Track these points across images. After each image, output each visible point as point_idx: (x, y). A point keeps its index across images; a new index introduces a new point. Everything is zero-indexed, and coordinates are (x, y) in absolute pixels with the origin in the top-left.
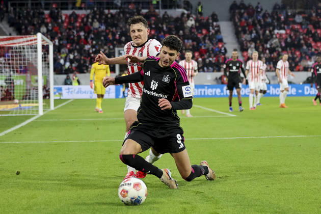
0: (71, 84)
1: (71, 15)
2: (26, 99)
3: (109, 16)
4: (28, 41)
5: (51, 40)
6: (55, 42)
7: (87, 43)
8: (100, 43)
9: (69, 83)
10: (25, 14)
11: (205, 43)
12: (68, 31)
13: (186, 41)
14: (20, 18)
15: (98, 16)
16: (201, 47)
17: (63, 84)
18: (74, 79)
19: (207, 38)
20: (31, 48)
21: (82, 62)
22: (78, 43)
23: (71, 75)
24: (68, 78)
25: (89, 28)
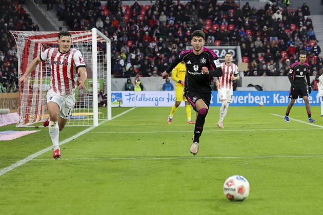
0: (133, 89)
1: (133, 7)
2: (78, 107)
3: (180, 7)
4: (80, 38)
5: (109, 37)
6: (114, 38)
7: (152, 40)
8: (168, 40)
9: (130, 88)
10: (78, 5)
11: (294, 40)
12: (129, 25)
13: (271, 38)
14: (71, 9)
15: (165, 8)
16: (289, 45)
17: (123, 90)
18: (136, 83)
19: (296, 34)
20: (84, 46)
21: (146, 63)
22: (141, 41)
23: (133, 79)
24: (129, 83)
25: (154, 22)
